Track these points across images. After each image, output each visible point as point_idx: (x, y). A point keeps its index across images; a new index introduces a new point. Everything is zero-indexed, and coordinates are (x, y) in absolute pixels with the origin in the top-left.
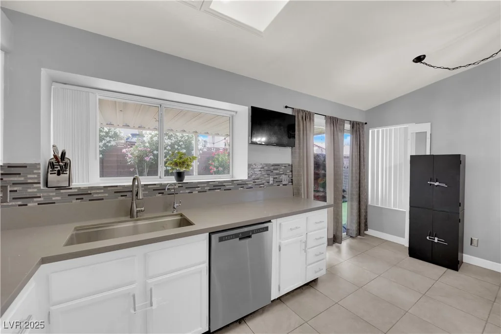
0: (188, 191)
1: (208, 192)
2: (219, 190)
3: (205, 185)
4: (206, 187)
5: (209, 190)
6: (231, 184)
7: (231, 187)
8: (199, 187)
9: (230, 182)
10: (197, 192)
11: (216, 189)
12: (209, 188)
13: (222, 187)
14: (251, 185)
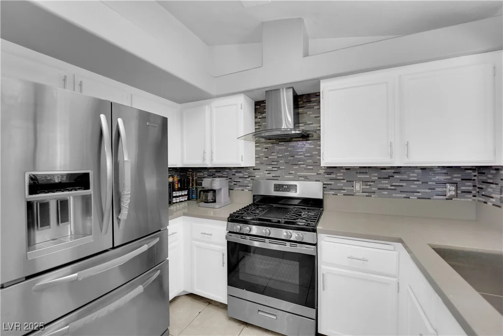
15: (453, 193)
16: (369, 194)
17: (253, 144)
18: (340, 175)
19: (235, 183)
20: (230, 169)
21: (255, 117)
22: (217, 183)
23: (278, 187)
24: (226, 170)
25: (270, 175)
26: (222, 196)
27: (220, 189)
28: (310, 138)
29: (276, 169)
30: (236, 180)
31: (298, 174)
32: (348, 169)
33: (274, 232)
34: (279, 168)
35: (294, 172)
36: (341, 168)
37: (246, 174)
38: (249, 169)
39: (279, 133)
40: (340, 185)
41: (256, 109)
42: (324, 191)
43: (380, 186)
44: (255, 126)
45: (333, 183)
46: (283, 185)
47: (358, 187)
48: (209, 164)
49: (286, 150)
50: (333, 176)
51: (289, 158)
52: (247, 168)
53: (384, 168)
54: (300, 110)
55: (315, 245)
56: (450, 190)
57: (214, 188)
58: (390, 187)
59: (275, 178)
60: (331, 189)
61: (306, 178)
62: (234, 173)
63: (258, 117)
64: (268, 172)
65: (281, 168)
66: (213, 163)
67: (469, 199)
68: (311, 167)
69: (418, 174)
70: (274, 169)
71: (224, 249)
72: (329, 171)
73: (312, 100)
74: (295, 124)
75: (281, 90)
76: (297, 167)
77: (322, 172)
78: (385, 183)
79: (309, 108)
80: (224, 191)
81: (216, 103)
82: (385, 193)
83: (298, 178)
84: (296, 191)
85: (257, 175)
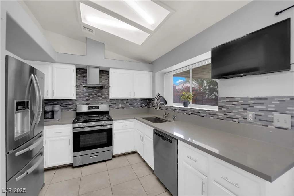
0: (182, 112)
1: (191, 115)
2: (196, 115)
3: (189, 110)
4: (190, 111)
5: (191, 114)
6: (204, 112)
7: (204, 114)
8: (186, 111)
9: (204, 111)
10: (186, 113)
11: (195, 114)
12: (191, 112)
13: (198, 114)
14: (221, 117)
16: (123, 108)
17: (75, 88)
18: (114, 102)
19: (63, 108)
20: (59, 100)
21: (77, 75)
22: (56, 107)
23: (90, 108)
24: (56, 101)
25: (85, 103)
26: (58, 115)
28: (103, 88)
29: (88, 100)
30: (63, 106)
31: (98, 102)
32: (117, 100)
34: (89, 99)
35: (96, 101)
36: (115, 99)
37: (70, 103)
38: (72, 100)
40: (114, 105)
41: (77, 71)
42: (109, 108)
43: (127, 105)
44: (76, 79)
45: (112, 105)
46: (92, 107)
47: (120, 106)
49: (93, 92)
50: (112, 102)
51: (94, 95)
53: (128, 99)
55: (112, 124)
56: (143, 105)
57: (54, 110)
59: (88, 104)
60: (112, 107)
61: (102, 103)
62: (62, 102)
63: (78, 75)
64: (83, 101)
65: (90, 99)
66: (54, 97)
67: (146, 107)
68: (104, 99)
70: (87, 100)
71: (70, 137)
72: (111, 100)
73: (104, 73)
76: (98, 99)
77: (108, 101)
78: (128, 104)
79: (103, 76)
80: (59, 112)
81: (56, 65)
82: (128, 107)
83: (99, 103)
84: (99, 109)
85: (77, 103)
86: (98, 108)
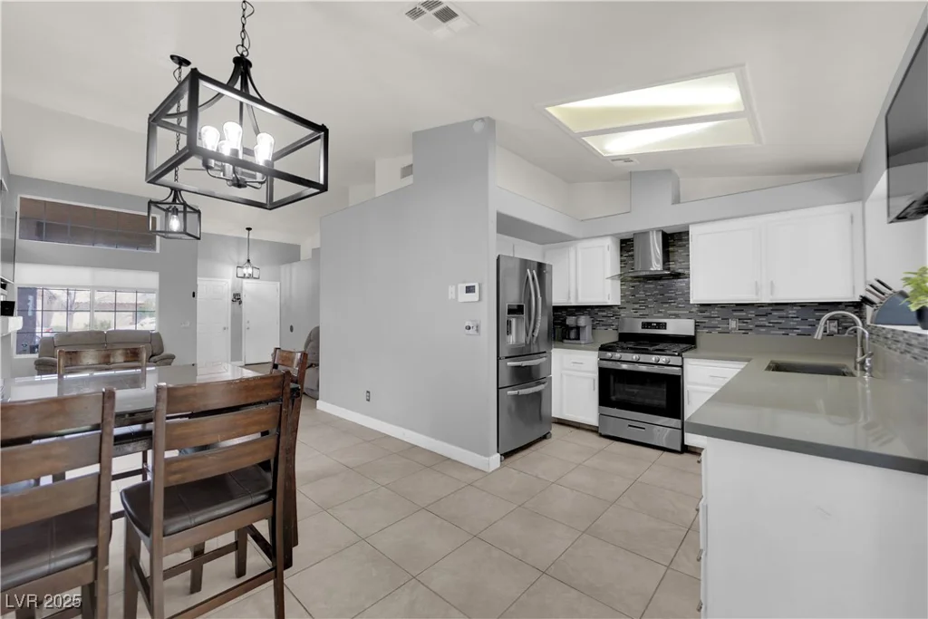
15: (836, 330)
16: (746, 331)
17: (619, 282)
18: (714, 313)
19: (598, 322)
22: (583, 321)
23: (646, 325)
25: (638, 313)
26: (586, 334)
27: (585, 327)
29: (644, 307)
30: (599, 319)
31: (669, 312)
32: (723, 306)
33: (643, 358)
34: (647, 306)
35: (663, 310)
36: (716, 305)
37: (610, 313)
38: (614, 308)
39: (648, 273)
40: (714, 322)
41: (621, 248)
42: (696, 329)
43: (758, 323)
45: (706, 320)
46: (651, 323)
47: (733, 324)
48: (573, 303)
49: (656, 289)
51: (659, 297)
52: (611, 306)
54: (671, 249)
55: (682, 367)
57: (579, 325)
58: (767, 324)
59: (643, 316)
60: (705, 327)
61: (677, 316)
62: (596, 312)
63: (624, 255)
64: (634, 310)
65: (650, 306)
66: (578, 301)
68: (681, 305)
69: (798, 311)
70: (641, 308)
71: (596, 375)
72: (703, 309)
73: (683, 238)
74: (664, 263)
75: (651, 233)
76: (667, 306)
77: (694, 310)
78: (763, 321)
79: (680, 246)
80: (588, 329)
81: (582, 245)
82: (763, 330)
83: (669, 316)
84: (665, 329)
85: (623, 313)
86: (664, 326)
